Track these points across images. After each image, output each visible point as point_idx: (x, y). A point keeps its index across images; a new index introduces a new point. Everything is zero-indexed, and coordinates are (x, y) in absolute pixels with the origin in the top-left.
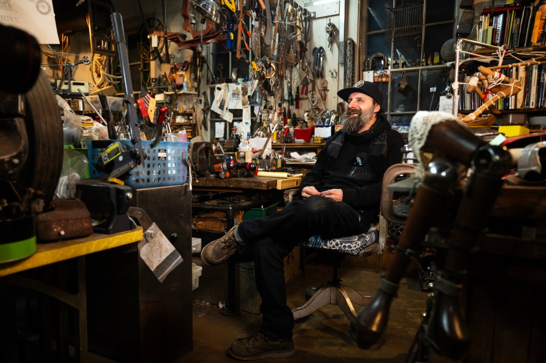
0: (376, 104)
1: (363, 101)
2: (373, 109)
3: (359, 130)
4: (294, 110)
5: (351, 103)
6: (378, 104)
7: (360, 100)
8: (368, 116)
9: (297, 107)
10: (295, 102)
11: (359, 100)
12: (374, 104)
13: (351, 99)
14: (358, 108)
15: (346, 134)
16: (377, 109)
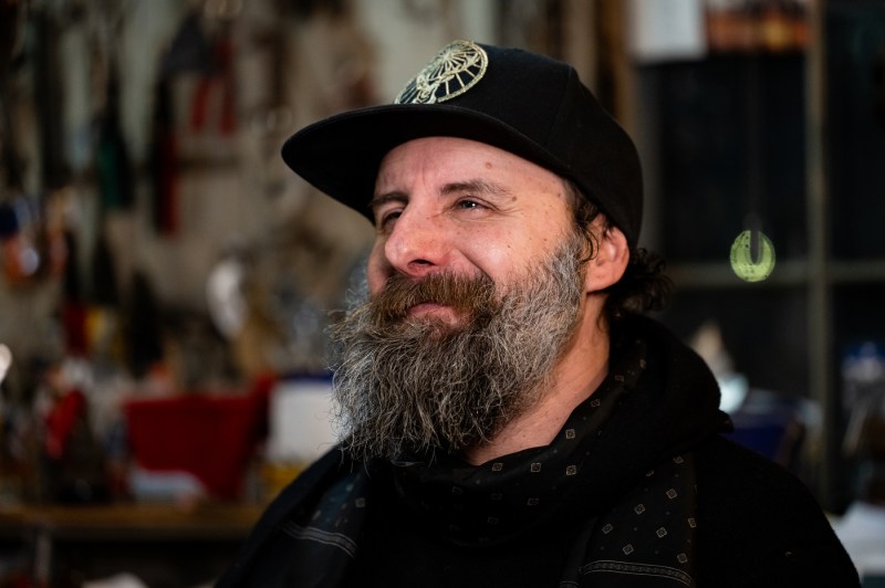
0: (597, 225)
1: (491, 208)
2: (581, 263)
3: (475, 442)
4: (135, 242)
5: (404, 223)
6: (611, 223)
7: (466, 204)
8: (548, 325)
9: (165, 221)
10: (143, 192)
11: (463, 198)
12: (580, 221)
13: (404, 199)
14: (460, 266)
15: (380, 464)
16: (610, 261)
